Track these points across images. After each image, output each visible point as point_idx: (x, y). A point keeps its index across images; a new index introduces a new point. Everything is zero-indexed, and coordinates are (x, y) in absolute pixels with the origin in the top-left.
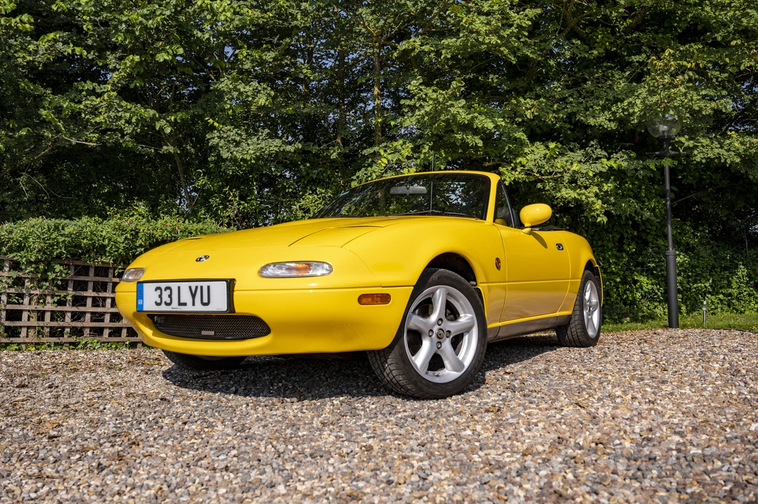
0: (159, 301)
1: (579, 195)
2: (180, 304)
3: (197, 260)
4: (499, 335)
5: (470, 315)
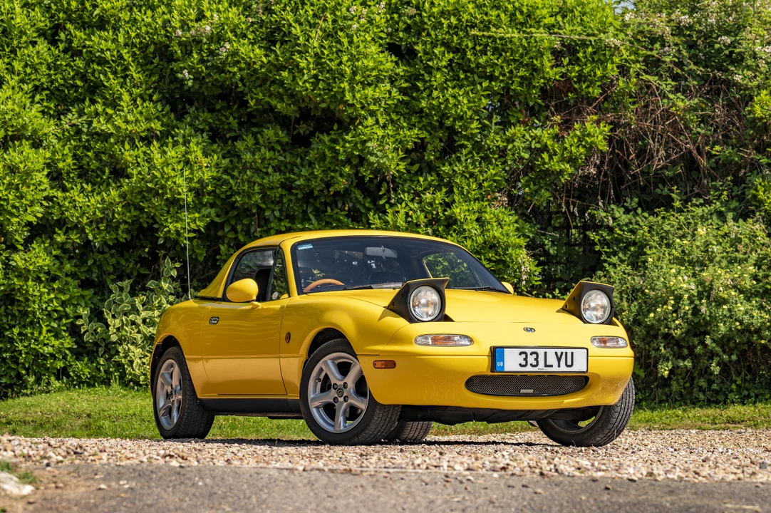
0: (524, 363)
2: (546, 366)
3: (525, 331)
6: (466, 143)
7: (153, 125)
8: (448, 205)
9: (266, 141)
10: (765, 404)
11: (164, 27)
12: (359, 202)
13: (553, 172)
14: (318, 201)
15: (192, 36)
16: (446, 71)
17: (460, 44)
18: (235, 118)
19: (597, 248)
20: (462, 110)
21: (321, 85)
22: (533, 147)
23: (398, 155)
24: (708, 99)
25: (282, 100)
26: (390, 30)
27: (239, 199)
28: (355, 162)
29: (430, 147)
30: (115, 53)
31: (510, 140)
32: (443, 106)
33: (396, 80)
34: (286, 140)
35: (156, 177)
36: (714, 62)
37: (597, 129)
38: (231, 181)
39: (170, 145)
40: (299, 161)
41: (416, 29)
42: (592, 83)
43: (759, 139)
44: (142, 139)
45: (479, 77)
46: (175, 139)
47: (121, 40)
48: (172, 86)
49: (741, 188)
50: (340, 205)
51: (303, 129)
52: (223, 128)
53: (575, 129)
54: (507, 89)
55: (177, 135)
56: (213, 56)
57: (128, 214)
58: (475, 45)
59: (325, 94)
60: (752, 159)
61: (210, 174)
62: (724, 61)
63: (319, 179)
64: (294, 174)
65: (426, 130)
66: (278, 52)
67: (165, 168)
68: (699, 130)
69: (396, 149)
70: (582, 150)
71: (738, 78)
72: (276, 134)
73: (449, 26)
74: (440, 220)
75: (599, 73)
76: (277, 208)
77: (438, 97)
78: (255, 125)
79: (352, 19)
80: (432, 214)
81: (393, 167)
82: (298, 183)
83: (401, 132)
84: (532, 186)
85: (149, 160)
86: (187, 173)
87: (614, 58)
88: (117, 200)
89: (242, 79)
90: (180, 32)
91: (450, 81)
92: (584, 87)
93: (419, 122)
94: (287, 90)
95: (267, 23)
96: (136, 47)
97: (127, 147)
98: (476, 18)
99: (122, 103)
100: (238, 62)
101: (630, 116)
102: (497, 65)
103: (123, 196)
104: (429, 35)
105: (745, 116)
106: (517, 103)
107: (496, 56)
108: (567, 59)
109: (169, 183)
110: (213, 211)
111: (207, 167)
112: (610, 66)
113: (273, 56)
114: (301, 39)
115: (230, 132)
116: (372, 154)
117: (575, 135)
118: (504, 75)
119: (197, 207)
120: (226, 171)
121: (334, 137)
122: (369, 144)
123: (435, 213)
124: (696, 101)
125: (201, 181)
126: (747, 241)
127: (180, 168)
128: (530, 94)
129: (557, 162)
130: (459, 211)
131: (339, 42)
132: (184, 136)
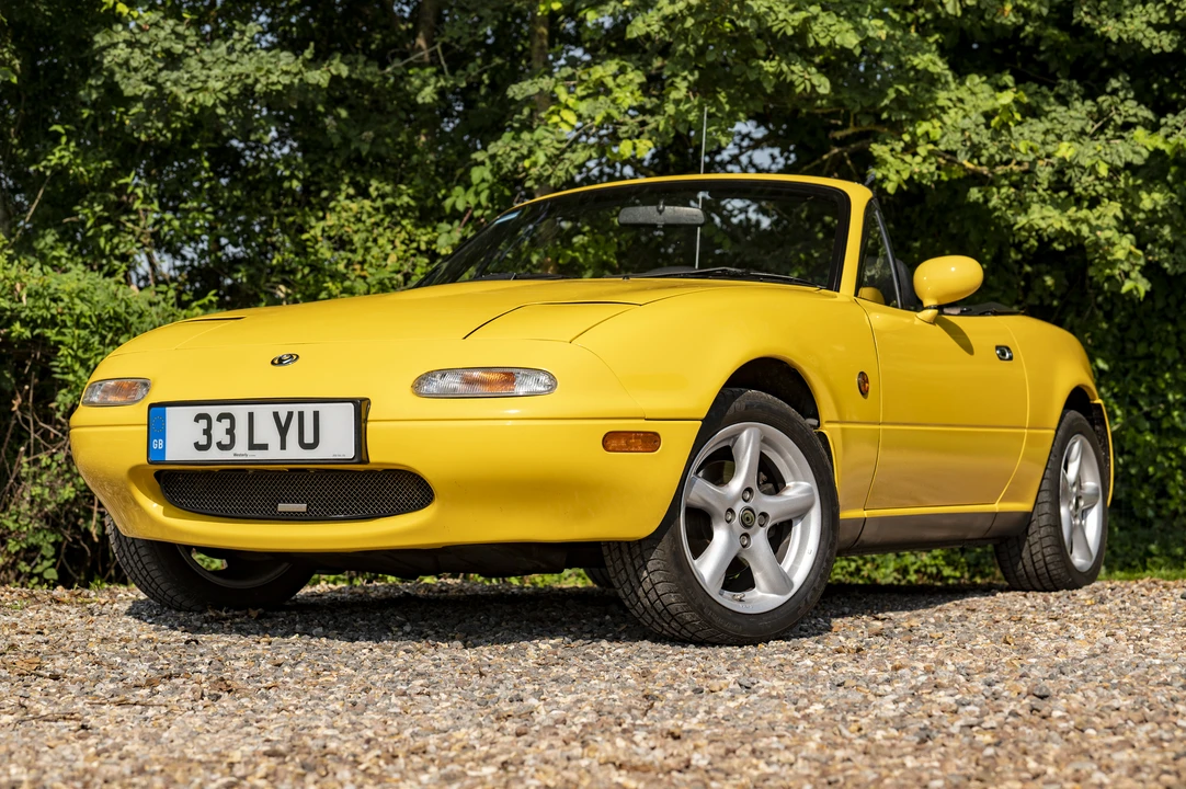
0: (203, 440)
1: (1073, 222)
2: (252, 446)
3: (273, 363)
4: (862, 537)
5: (805, 485)
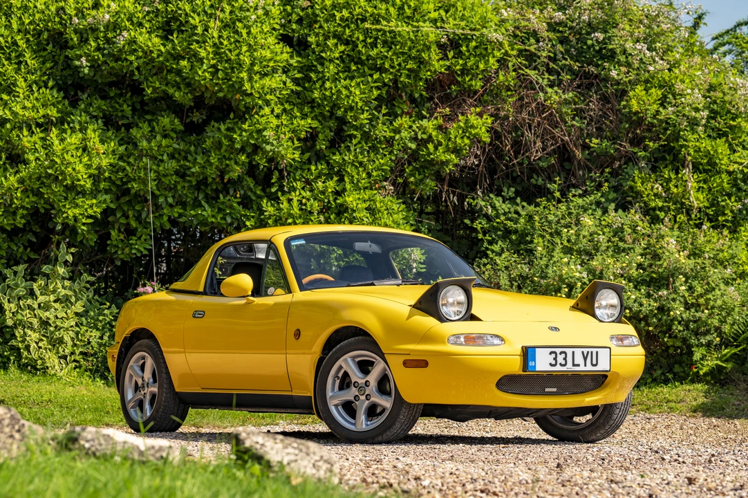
0: (554, 362)
2: (574, 365)
6: (355, 133)
7: (49, 112)
8: (338, 194)
9: (161, 129)
10: (650, 388)
11: (58, 14)
12: (250, 189)
13: (437, 162)
14: (209, 188)
15: (89, 24)
16: (338, 62)
17: (350, 36)
18: (128, 106)
19: (480, 236)
20: (353, 101)
21: (220, 75)
22: (420, 137)
23: (294, 144)
24: (580, 93)
25: (179, 88)
26: (283, 21)
27: (135, 186)
28: (249, 150)
29: (321, 137)
30: (9, 39)
31: (397, 131)
32: (335, 97)
33: (289, 70)
34: (182, 128)
35: (56, 163)
36: (585, 57)
37: (479, 120)
38: (128, 168)
39: (69, 132)
40: (192, 148)
41: (309, 21)
42: (474, 76)
43: (633, 133)
44: (38, 125)
45: (369, 69)
46: (71, 125)
47: (15, 26)
48: (66, 73)
49: (618, 179)
50: (231, 192)
51: (197, 117)
52: (117, 115)
53: (460, 121)
54: (395, 81)
55: (73, 122)
56: (109, 44)
57: (27, 200)
58: (366, 38)
59: (224, 83)
60: (627, 152)
61: (107, 161)
62: (594, 57)
63: (214, 167)
64: (189, 161)
65: (317, 119)
66: (176, 41)
67: (65, 155)
68: (574, 122)
69: (291, 139)
70: (467, 141)
71: (614, 73)
72: (172, 123)
73: (341, 19)
74: (331, 207)
75: (482, 66)
76: (170, 195)
77: (331, 88)
78: (148, 113)
79: (248, 10)
80: (324, 202)
81: (288, 156)
82: (193, 170)
83: (295, 122)
84: (417, 176)
85: (47, 146)
86: (85, 159)
87: (495, 52)
88: (16, 185)
89: (138, 68)
90: (76, 20)
91: (341, 72)
92: (467, 79)
93: (311, 112)
94: (184, 79)
95: (163, 12)
96: (29, 33)
97: (25, 132)
98: (366, 11)
99: (18, 90)
100: (135, 50)
101: (508, 109)
102: (387, 57)
103: (21, 181)
104: (321, 27)
105: (619, 110)
106: (403, 94)
107: (386, 49)
108: (452, 53)
109: (69, 169)
110: (108, 197)
111: (104, 153)
112: (492, 61)
113: (170, 45)
114: (199, 28)
115: (123, 119)
116: (268, 143)
117: (459, 127)
118: (393, 67)
119: (94, 193)
120: (121, 158)
121: (230, 125)
122: (265, 133)
123: (326, 201)
124: (571, 94)
125: (99, 168)
126: (630, 231)
127: (79, 154)
128: (416, 86)
129: (444, 152)
130: (351, 199)
131: (237, 32)
132: (80, 123)
